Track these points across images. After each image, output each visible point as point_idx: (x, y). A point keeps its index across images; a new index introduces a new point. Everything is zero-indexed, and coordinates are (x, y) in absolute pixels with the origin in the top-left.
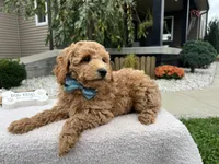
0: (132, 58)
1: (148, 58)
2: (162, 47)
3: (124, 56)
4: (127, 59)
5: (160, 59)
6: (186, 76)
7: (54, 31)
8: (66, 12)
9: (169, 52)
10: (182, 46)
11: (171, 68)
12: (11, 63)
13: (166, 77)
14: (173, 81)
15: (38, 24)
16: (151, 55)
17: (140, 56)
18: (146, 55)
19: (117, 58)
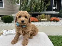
0: (43, 15)
1: (48, 15)
4: (42, 15)
7: (21, 7)
9: (55, 13)
12: (9, 16)
19: (39, 15)
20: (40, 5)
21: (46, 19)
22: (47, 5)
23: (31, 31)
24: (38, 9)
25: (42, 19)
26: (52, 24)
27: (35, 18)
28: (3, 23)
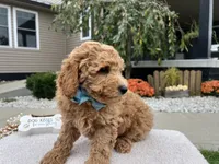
0: (173, 72)
2: (209, 59)
3: (165, 69)
4: (167, 72)
15: (82, 39)
16: (196, 69)
17: (183, 69)
18: (190, 69)
19: (156, 72)
20: (160, 36)
21: (185, 88)
22: (186, 37)
23: (121, 120)
24: (153, 52)
25: (171, 88)
26: (207, 107)
27: (143, 82)
28: (31, 97)
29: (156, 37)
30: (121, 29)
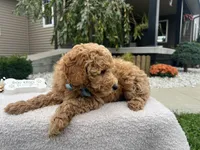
1: (144, 57)
2: (156, 47)
3: (121, 55)
5: (155, 58)
6: (180, 74)
7: (58, 32)
8: (69, 15)
10: (175, 47)
11: (164, 66)
13: (160, 75)
14: (166, 78)
15: (45, 26)
16: (146, 54)
17: (136, 55)
18: (141, 55)
22: (138, 27)
29: (114, 26)
30: (84, 17)
